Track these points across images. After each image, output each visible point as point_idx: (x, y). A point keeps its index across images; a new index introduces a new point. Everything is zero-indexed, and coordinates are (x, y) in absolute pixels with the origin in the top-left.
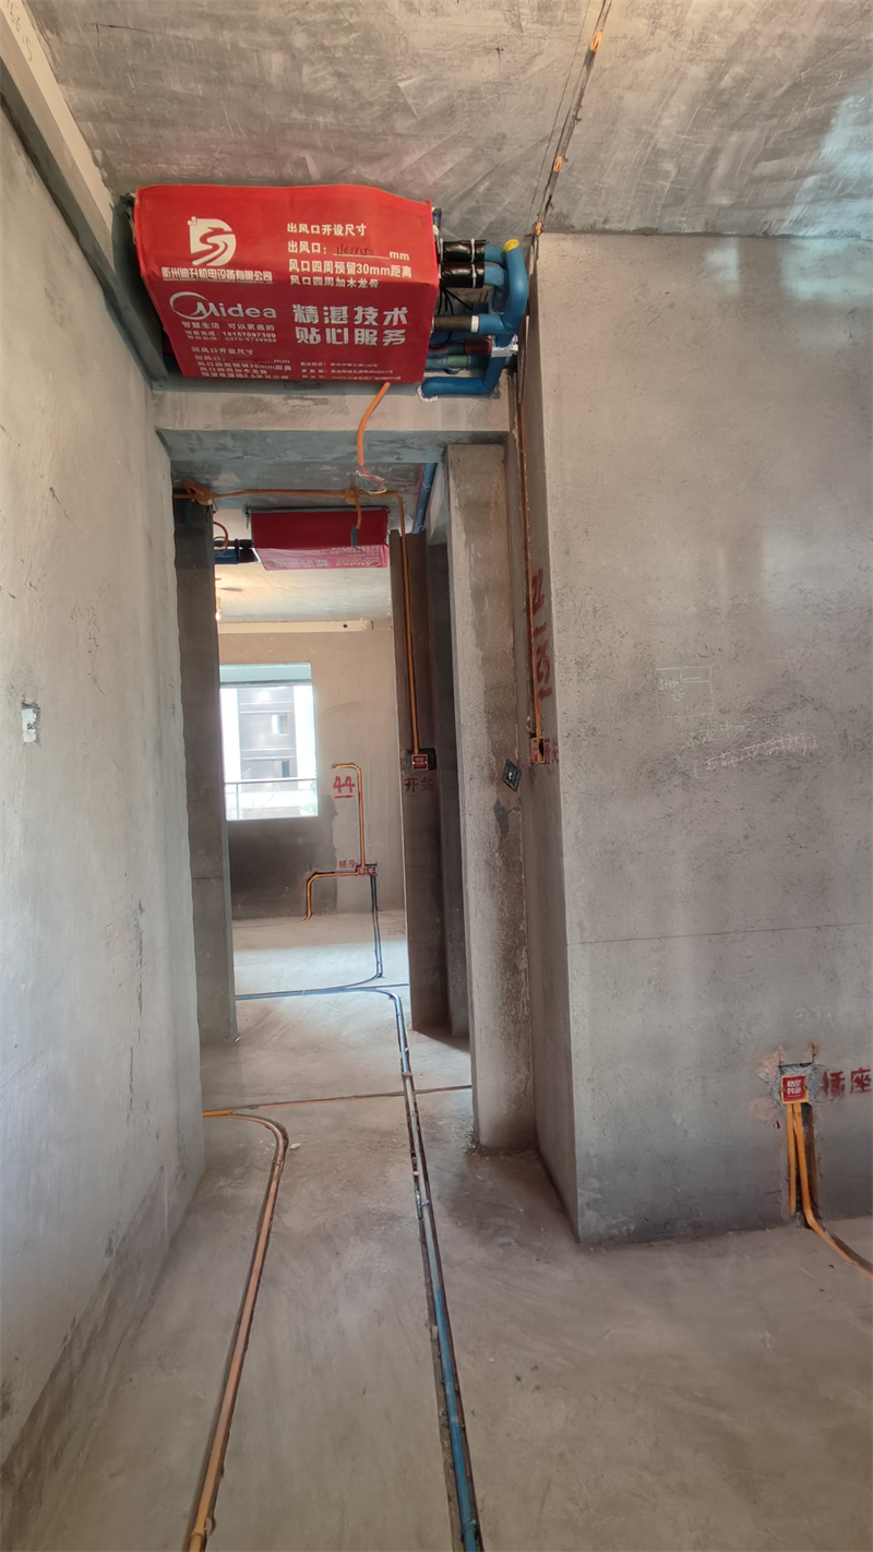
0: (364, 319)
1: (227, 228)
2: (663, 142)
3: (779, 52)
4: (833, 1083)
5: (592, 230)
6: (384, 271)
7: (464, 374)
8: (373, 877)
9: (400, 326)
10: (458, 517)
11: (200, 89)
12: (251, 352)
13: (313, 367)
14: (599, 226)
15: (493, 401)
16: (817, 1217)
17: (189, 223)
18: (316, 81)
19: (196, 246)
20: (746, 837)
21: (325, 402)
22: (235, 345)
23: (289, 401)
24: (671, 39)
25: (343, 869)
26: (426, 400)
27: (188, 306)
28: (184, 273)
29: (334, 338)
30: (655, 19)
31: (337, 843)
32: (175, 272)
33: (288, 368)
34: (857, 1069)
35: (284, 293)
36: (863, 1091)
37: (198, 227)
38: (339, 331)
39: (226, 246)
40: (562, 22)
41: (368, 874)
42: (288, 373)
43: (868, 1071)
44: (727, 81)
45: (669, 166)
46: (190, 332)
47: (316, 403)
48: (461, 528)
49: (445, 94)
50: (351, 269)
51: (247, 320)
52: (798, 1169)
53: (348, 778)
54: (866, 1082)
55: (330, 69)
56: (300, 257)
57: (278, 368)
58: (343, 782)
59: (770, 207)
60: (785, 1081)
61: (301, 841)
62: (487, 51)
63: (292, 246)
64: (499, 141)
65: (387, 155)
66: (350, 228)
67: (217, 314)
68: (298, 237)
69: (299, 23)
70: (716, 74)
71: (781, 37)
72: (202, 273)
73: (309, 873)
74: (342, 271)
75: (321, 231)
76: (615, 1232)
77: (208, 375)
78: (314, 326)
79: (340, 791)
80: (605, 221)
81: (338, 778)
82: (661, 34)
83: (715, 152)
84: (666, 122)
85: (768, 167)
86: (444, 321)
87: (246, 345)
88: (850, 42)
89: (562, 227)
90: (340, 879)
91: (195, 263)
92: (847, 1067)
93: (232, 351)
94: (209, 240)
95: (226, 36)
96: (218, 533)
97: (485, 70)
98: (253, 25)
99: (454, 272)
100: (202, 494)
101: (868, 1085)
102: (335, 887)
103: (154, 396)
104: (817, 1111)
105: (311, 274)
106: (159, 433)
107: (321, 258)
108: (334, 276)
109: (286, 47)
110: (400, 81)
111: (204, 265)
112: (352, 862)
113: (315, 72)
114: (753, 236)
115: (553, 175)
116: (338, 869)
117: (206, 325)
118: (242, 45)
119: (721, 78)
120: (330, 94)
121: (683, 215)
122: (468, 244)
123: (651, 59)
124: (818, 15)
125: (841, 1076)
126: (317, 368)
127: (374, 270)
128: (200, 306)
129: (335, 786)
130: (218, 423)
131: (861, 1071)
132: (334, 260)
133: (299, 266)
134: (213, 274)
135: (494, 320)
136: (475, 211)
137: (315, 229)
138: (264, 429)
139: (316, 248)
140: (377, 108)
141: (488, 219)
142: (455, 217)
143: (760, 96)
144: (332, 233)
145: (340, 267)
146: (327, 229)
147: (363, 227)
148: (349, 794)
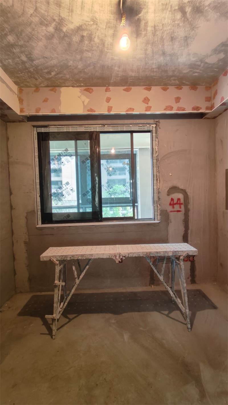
8: (192, 262)
53: (179, 199)
81: (172, 200)
129: (170, 204)
148: (179, 209)
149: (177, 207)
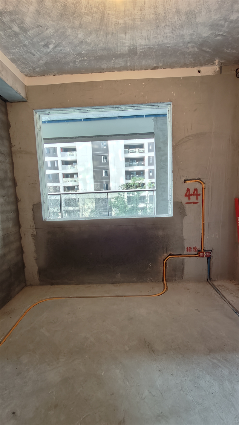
8: (209, 259)
25: (189, 253)
31: (185, 235)
41: (206, 256)
53: (196, 190)
58: (192, 192)
61: (160, 233)
73: (165, 255)
79: (189, 199)
81: (188, 190)
90: (187, 259)
102: (183, 264)
112: (195, 248)
116: (185, 252)
129: (186, 195)
148: (196, 201)
149: (193, 199)
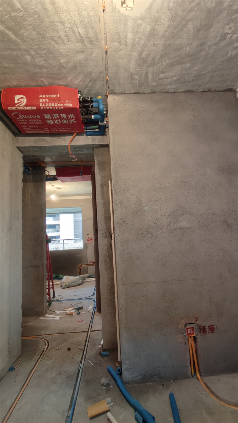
0: (63, 117)
1: (24, 97)
2: (133, 71)
3: (154, 48)
4: (202, 330)
5: (122, 93)
6: (65, 105)
7: (97, 130)
9: (73, 118)
10: (97, 166)
11: (12, 66)
12: (37, 126)
13: (54, 130)
14: (123, 92)
15: (105, 136)
16: (200, 375)
17: (15, 96)
18: (39, 62)
19: (16, 101)
20: (171, 252)
21: (60, 138)
22: (33, 125)
23: (51, 139)
24: (125, 47)
25: (90, 264)
26: (87, 137)
27: (17, 116)
28: (14, 108)
29: (57, 122)
30: (119, 42)
31: (88, 256)
32: (11, 108)
33: (48, 130)
34: (210, 325)
35: (41, 112)
36: (213, 332)
37: (17, 97)
38: (58, 120)
39: (24, 101)
40: (96, 45)
42: (48, 131)
43: (214, 326)
44: (143, 56)
45: (136, 77)
46: (20, 122)
47: (58, 139)
48: (98, 169)
49: (73, 63)
50: (56, 105)
51: (33, 119)
52: (193, 359)
53: (91, 238)
54: (214, 329)
55: (42, 59)
56: (43, 103)
57: (46, 130)
58: (90, 239)
59: (167, 85)
60: (187, 329)
61: (78, 256)
62: (80, 52)
63: (41, 100)
64: (90, 73)
65: (63, 78)
66: (55, 95)
67: (25, 118)
68: (42, 98)
69: (31, 49)
70: (140, 54)
71: (154, 44)
72: (18, 108)
73: (80, 265)
74: (54, 106)
75: (48, 97)
76: (134, 379)
77: (28, 133)
78: (51, 119)
79: (89, 242)
80: (125, 91)
81: (88, 238)
82: (122, 46)
83: (147, 73)
84: (131, 66)
85: (162, 76)
86: (85, 117)
87: (36, 125)
88: (172, 44)
89: (113, 93)
90: (89, 267)
91: (16, 105)
92: (207, 324)
93: (32, 127)
94: (20, 100)
95: (14, 53)
96: (47, 173)
97: (81, 57)
98: (20, 50)
99: (85, 105)
100: (41, 163)
101: (214, 330)
102: (87, 269)
103: (16, 139)
104: (198, 339)
105: (46, 107)
106: (17, 147)
107: (48, 103)
108: (52, 107)
109: (30, 55)
110: (61, 60)
111: (18, 106)
112: (92, 262)
113: (39, 60)
114: (165, 93)
115: (107, 81)
116: (88, 264)
117: (23, 120)
118: (19, 55)
119: (142, 55)
120: (44, 65)
121: (144, 88)
122: (89, 98)
123: (122, 51)
124: (161, 39)
125: (205, 327)
126: (55, 130)
127: (62, 105)
128: (20, 116)
129: (88, 240)
130: (32, 144)
131: (212, 326)
132: (51, 103)
133: (43, 105)
134: (21, 108)
135: (98, 116)
136: (90, 90)
137: (47, 96)
138: (44, 145)
139: (47, 100)
140: (57, 67)
141: (93, 92)
142: (85, 92)
143: (154, 58)
144: (51, 97)
145: (53, 105)
146: (50, 96)
147: (59, 95)
148: (92, 242)
149: (90, 241)
